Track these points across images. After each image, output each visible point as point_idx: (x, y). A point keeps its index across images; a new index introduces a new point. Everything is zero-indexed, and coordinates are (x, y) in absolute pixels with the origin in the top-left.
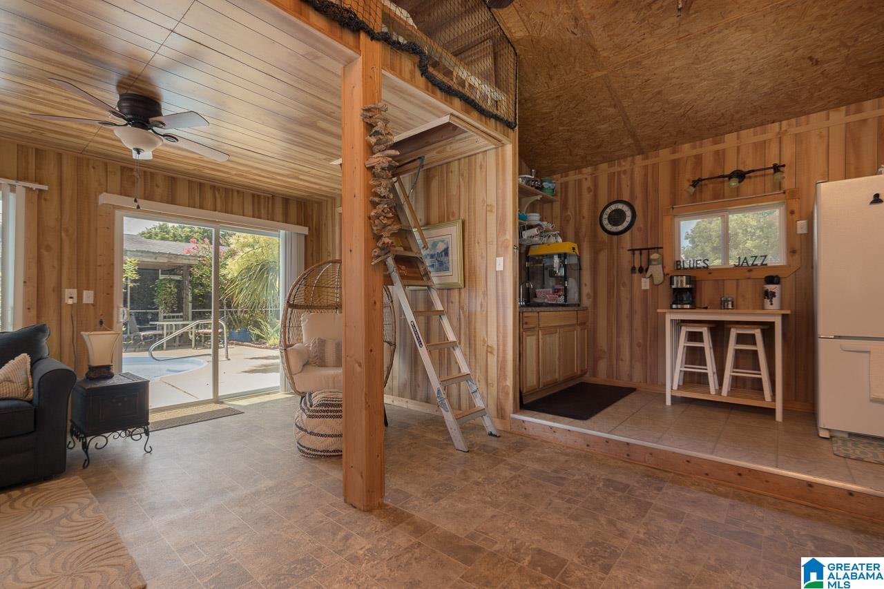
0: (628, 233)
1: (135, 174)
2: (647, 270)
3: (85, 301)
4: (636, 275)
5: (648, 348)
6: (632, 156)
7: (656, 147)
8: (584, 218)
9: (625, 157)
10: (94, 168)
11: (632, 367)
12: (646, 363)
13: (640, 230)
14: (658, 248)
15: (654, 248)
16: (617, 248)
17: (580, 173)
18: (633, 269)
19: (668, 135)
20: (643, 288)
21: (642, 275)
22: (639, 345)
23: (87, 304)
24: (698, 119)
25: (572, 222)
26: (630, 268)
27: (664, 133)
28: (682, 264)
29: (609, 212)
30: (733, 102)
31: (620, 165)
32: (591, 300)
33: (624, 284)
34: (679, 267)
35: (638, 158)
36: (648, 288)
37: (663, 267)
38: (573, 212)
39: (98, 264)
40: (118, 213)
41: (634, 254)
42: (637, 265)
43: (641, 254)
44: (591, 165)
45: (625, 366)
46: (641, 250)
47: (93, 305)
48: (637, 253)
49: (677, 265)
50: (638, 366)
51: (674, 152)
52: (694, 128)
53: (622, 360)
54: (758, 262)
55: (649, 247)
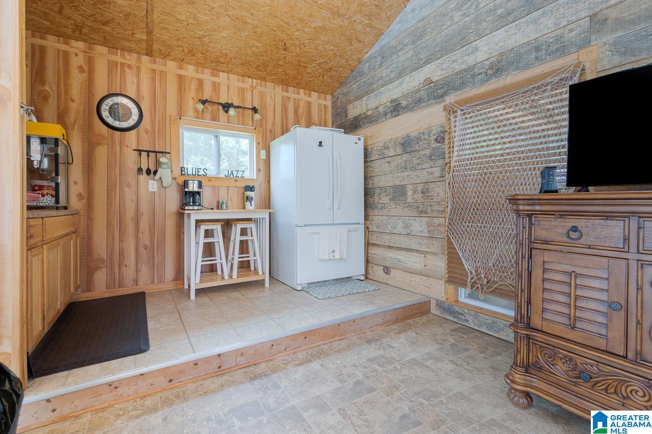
0: (133, 132)
2: (155, 172)
4: (143, 177)
5: (155, 249)
6: (138, 53)
7: (165, 56)
8: (72, 100)
9: (131, 51)
11: (137, 271)
12: (154, 264)
13: (147, 131)
14: (166, 153)
15: (162, 153)
16: (120, 146)
17: (66, 43)
18: (140, 170)
19: (181, 49)
20: (151, 190)
21: (148, 177)
22: (146, 247)
24: (209, 49)
25: (53, 101)
26: (136, 169)
27: (178, 46)
28: (186, 170)
29: (111, 103)
30: (237, 49)
31: (123, 56)
32: (84, 201)
33: (129, 186)
34: (183, 173)
35: (145, 59)
36: (155, 190)
37: (172, 171)
38: (55, 88)
41: (140, 155)
42: (144, 167)
43: (148, 156)
44: (85, 41)
45: (129, 272)
46: (148, 152)
48: (144, 154)
49: (182, 171)
50: (144, 269)
51: (180, 68)
52: (203, 54)
53: (126, 266)
54: (239, 175)
55: (157, 150)
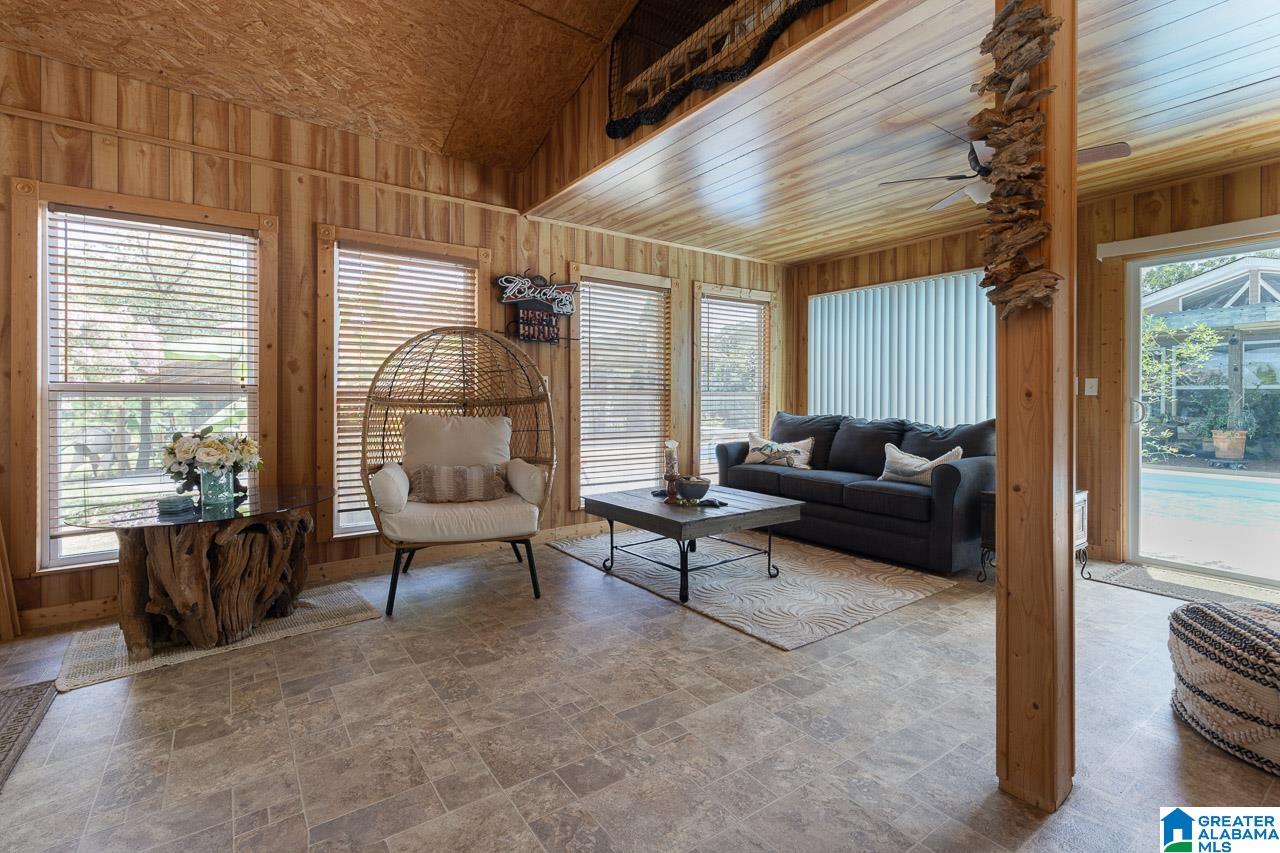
1: (1157, 197)
3: (1088, 392)
10: (1098, 213)
23: (1090, 397)
39: (1103, 342)
40: (1130, 265)
47: (1098, 397)
